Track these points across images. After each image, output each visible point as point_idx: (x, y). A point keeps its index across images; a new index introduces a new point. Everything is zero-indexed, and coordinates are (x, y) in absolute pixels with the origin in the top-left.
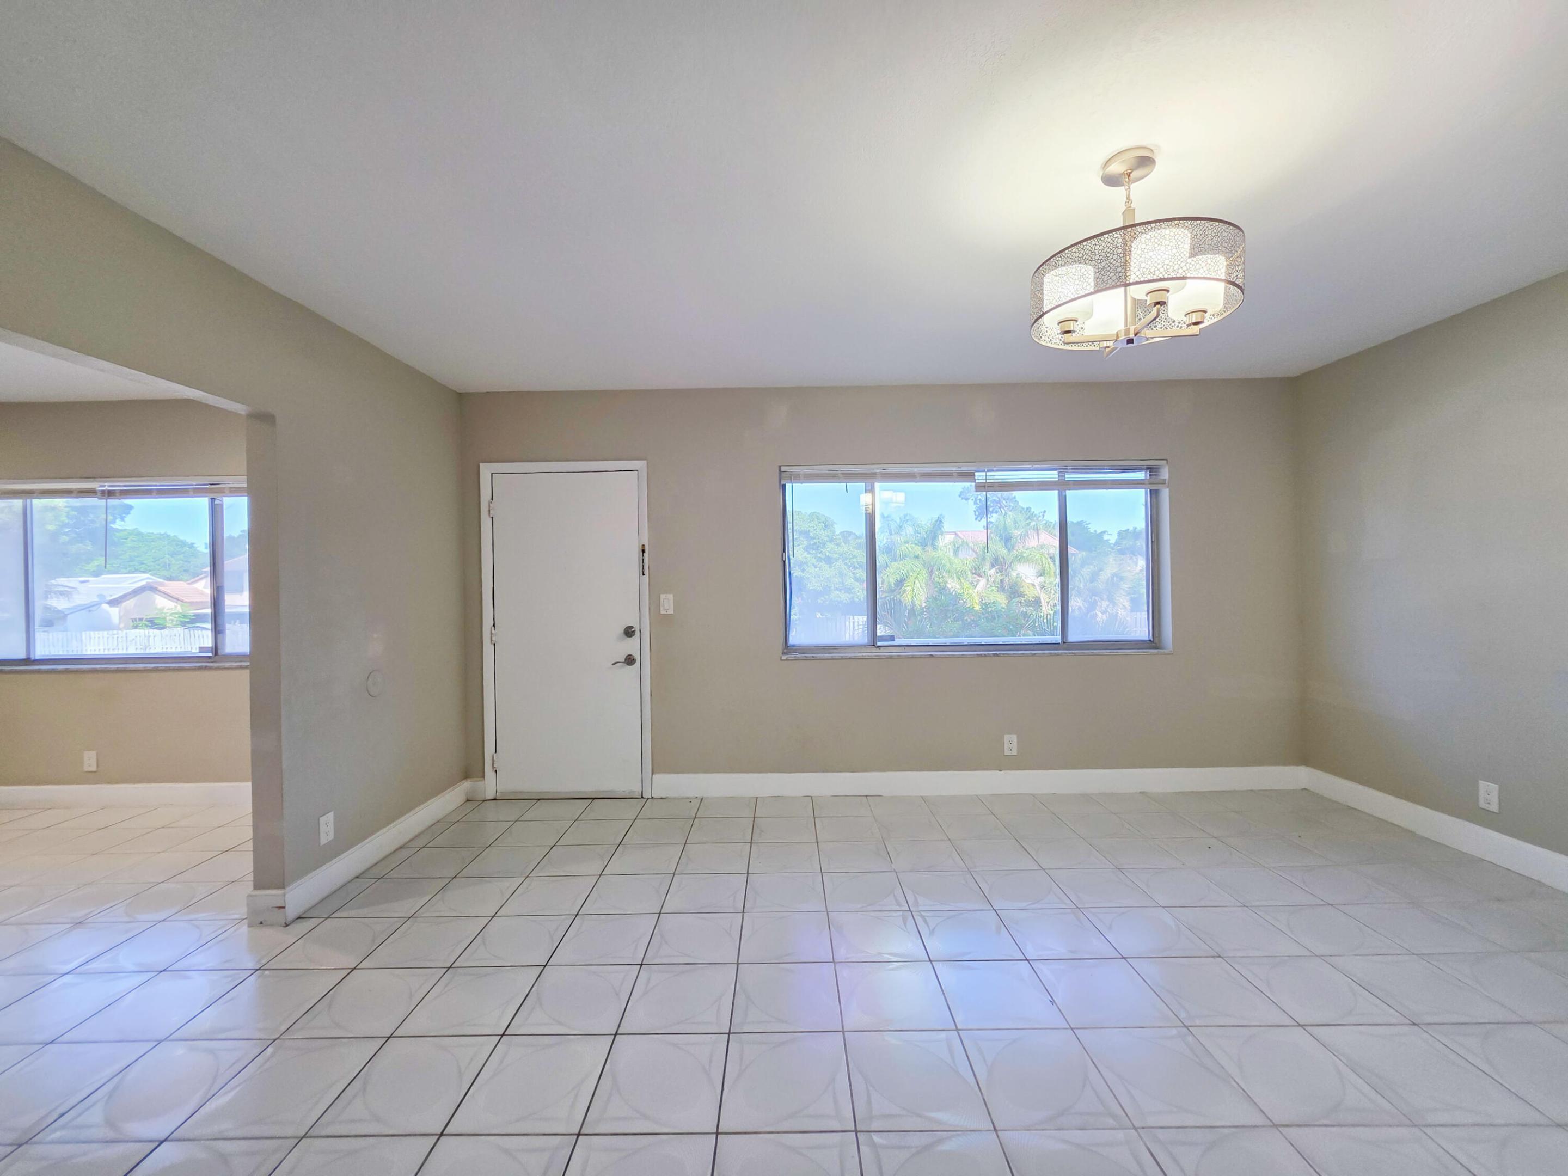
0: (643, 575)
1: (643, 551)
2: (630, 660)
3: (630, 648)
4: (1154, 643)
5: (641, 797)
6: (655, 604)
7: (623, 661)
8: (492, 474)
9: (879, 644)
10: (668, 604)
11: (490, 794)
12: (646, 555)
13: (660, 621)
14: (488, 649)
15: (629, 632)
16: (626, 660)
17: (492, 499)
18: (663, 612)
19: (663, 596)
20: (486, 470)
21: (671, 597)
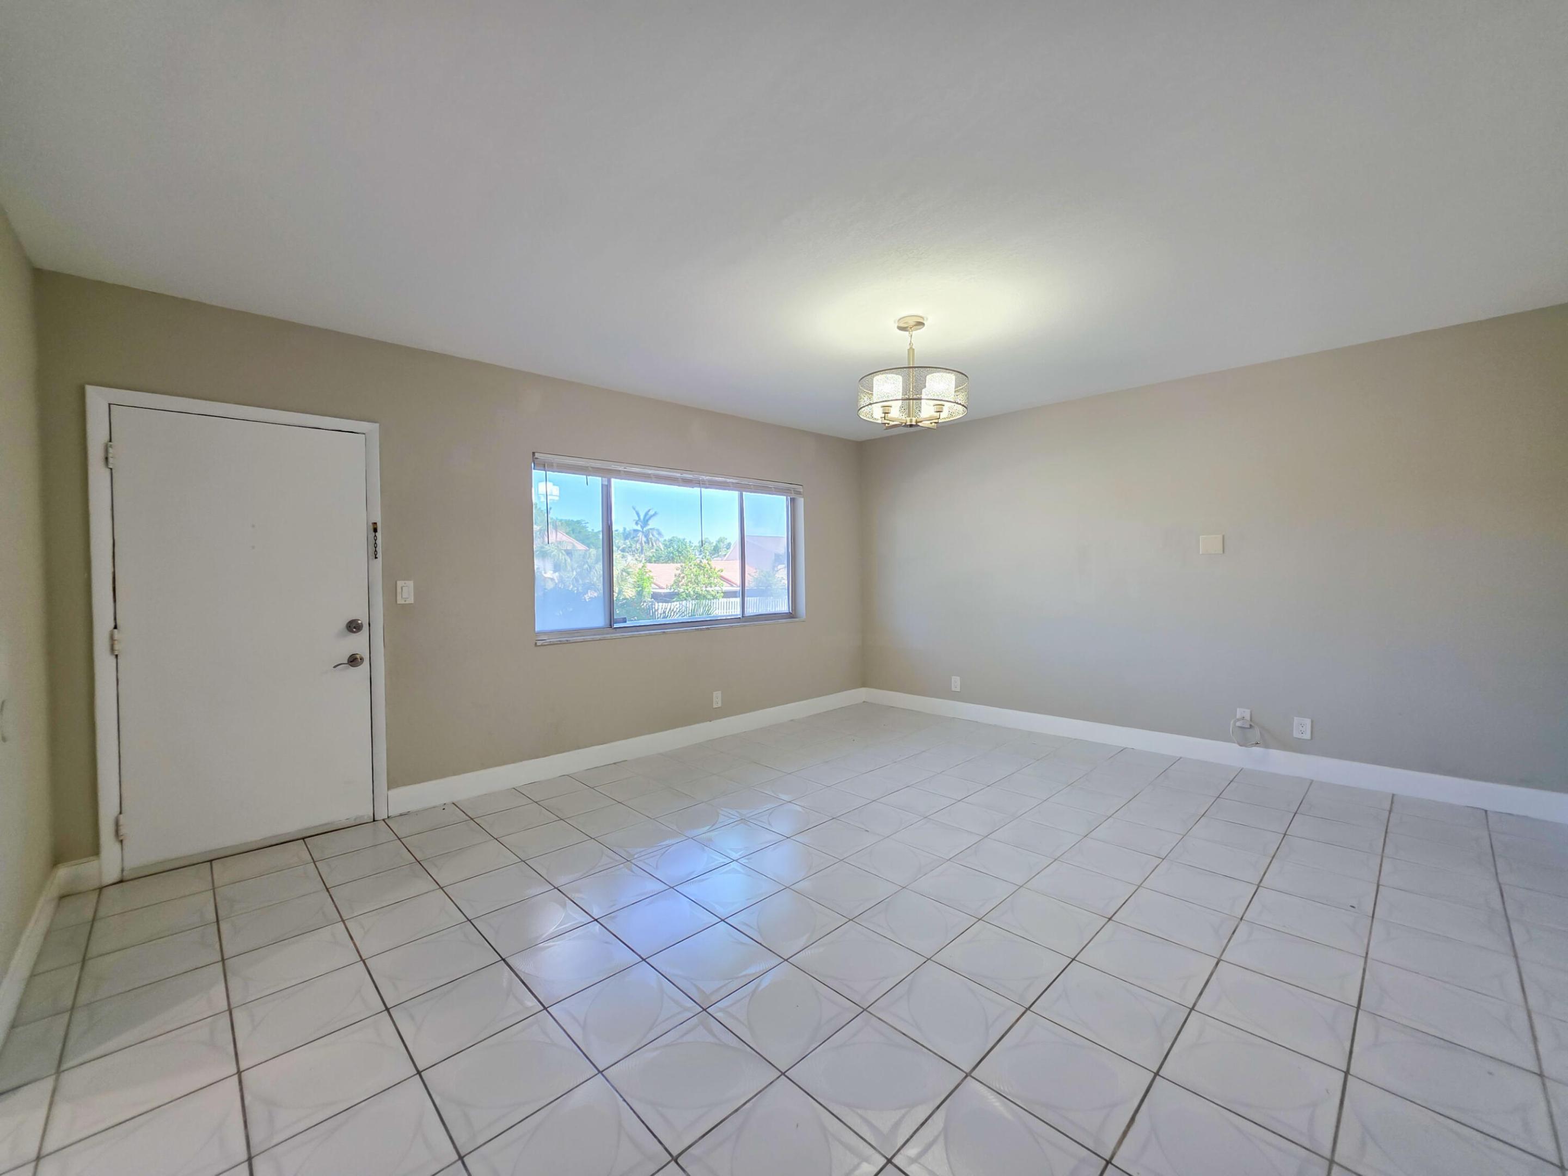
0: (376, 558)
1: (375, 530)
2: (354, 661)
3: (357, 644)
4: (791, 615)
5: (372, 820)
6: (391, 591)
7: (346, 662)
8: (110, 404)
9: (616, 626)
10: (407, 592)
11: (111, 875)
12: (379, 534)
13: (396, 612)
14: (104, 664)
15: (353, 626)
16: (348, 660)
17: (110, 441)
18: (400, 601)
19: (400, 583)
20: (97, 398)
21: (411, 584)
